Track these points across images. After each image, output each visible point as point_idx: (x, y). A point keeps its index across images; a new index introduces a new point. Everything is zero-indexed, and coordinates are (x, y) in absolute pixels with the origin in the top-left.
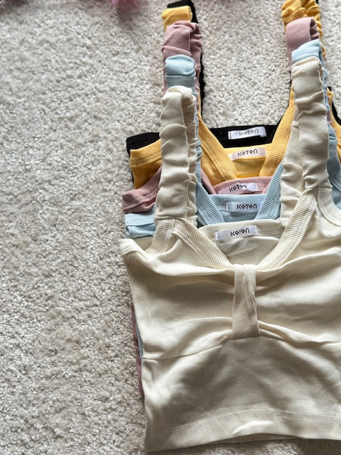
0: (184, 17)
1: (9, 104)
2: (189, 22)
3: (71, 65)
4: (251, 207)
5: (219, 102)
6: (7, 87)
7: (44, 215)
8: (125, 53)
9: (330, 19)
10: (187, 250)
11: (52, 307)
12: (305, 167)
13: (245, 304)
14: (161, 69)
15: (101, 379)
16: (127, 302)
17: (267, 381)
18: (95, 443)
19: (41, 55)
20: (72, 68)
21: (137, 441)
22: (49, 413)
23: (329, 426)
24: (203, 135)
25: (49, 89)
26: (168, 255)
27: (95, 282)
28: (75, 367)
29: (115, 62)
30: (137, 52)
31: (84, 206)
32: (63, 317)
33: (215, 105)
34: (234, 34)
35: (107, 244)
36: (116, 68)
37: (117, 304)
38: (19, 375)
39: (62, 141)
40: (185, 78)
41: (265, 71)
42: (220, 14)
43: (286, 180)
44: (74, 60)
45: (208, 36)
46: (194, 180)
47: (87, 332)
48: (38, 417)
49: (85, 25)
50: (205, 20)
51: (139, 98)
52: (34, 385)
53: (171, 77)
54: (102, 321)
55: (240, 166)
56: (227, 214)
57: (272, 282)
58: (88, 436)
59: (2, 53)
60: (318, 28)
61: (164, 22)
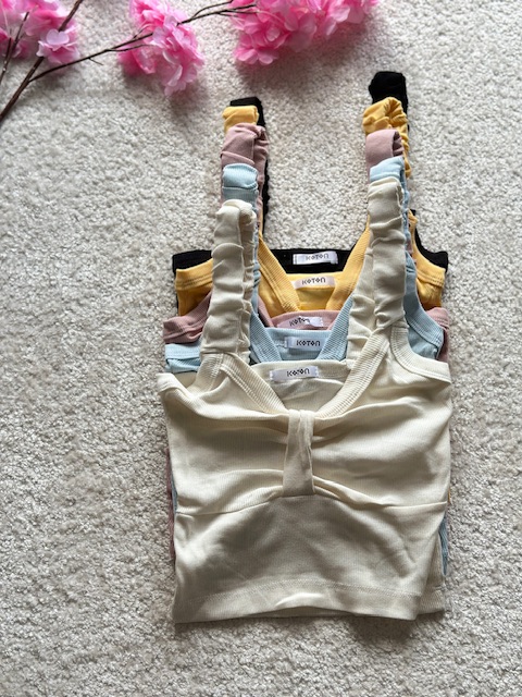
0: (248, 118)
1: (34, 206)
2: (254, 124)
3: (112, 164)
4: (313, 344)
5: (285, 220)
6: (34, 186)
7: (69, 341)
8: (177, 155)
9: (420, 130)
10: (235, 390)
11: (73, 449)
12: (378, 302)
13: (300, 457)
14: (218, 176)
15: (126, 537)
16: (161, 448)
17: (319, 547)
18: (114, 610)
19: (76, 150)
20: (113, 168)
21: (164, 610)
22: (62, 573)
23: (387, 602)
24: (263, 257)
25: (84, 192)
26: (213, 395)
27: (126, 422)
28: (96, 521)
29: (165, 164)
30: (191, 154)
31: (117, 332)
32: (85, 461)
33: (280, 223)
34: (307, 140)
35: (142, 378)
36: (165, 171)
37: (150, 450)
38: (29, 526)
39: (96, 253)
40: (246, 192)
41: (341, 187)
42: (292, 115)
43: (355, 316)
44: (115, 159)
45: (276, 141)
46: (248, 309)
47: (113, 480)
48: (48, 577)
49: (131, 118)
50: (274, 121)
51: (190, 209)
52: (45, 539)
53: (229, 189)
54: (131, 469)
55: (304, 296)
56: (285, 351)
57: (333, 433)
58: (106, 601)
59: (30, 145)
60: (403, 141)
61: (225, 121)
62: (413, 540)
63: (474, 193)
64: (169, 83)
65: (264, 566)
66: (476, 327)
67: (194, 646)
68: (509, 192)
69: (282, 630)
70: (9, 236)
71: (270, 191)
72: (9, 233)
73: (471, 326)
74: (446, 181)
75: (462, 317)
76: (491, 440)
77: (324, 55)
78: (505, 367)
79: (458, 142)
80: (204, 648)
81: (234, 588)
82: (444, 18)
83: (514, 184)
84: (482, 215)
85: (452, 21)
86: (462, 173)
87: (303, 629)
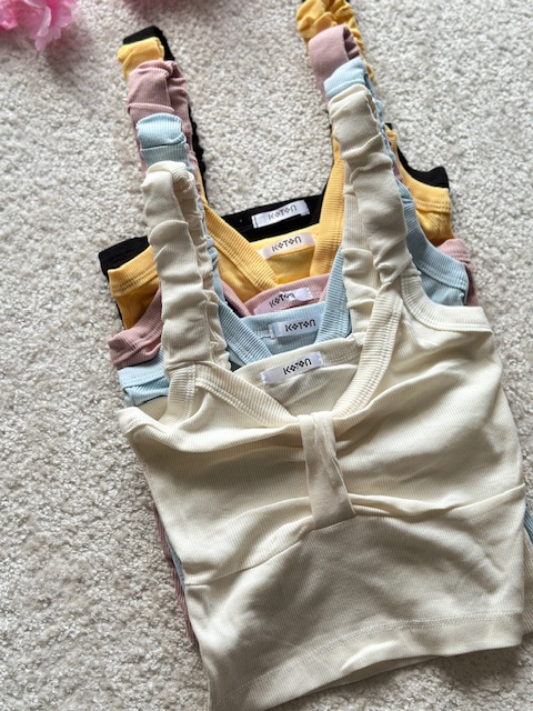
0: (151, 54)
2: (161, 60)
4: (306, 324)
5: (229, 174)
8: (72, 123)
9: (370, 22)
10: (221, 409)
11: (31, 533)
12: (375, 252)
13: (325, 474)
14: (131, 139)
15: (127, 630)
16: (145, 504)
17: (377, 581)
22: (56, 698)
23: (480, 631)
24: (214, 229)
26: (196, 422)
27: (91, 481)
28: (84, 619)
29: (59, 139)
30: (89, 118)
31: (51, 369)
32: (50, 546)
33: (224, 181)
34: (232, 67)
35: (98, 420)
36: (62, 148)
37: (130, 509)
40: (173, 149)
41: (289, 116)
42: (205, 40)
43: (351, 275)
45: (193, 77)
46: (213, 299)
47: (92, 561)
48: (39, 708)
50: (184, 52)
51: (106, 189)
52: (24, 660)
53: (150, 150)
54: (113, 540)
55: (278, 266)
56: (273, 342)
57: (358, 433)
60: (355, 39)
61: (122, 66)
62: (494, 543)
63: (456, 84)
64: (39, 34)
65: (314, 623)
66: (502, 252)
68: (500, 74)
69: (356, 698)
71: (202, 142)
73: (496, 252)
74: (419, 78)
75: (481, 244)
79: (421, 26)
81: (281, 661)
83: (504, 62)
84: (475, 110)
86: (437, 64)
87: (383, 691)
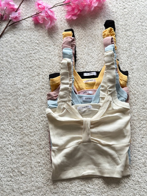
0: (69, 35)
1: (10, 62)
2: (71, 37)
3: (31, 49)
4: (90, 99)
6: (9, 56)
7: (20, 100)
8: (50, 46)
9: (119, 36)
10: (67, 113)
11: (22, 131)
12: (108, 86)
13: (87, 131)
14: (61, 52)
15: (38, 156)
16: (47, 130)
17: (93, 157)
18: (35, 177)
19: (21, 45)
20: (32, 50)
21: (49, 177)
22: (20, 167)
23: (113, 173)
24: (75, 74)
25: (24, 57)
26: (62, 114)
27: (37, 123)
28: (29, 152)
29: (46, 49)
30: (54, 45)
31: (34, 97)
32: (26, 134)
33: (80, 64)
34: (87, 40)
35: (41, 110)
37: (44, 130)
38: (10, 153)
39: (27, 75)
40: (69, 56)
41: (97, 54)
42: (82, 33)
43: (102, 90)
44: (32, 48)
45: (78, 41)
46: (71, 89)
47: (34, 140)
48: (16, 168)
49: (36, 36)
50: (77, 35)
51: (54, 61)
52: (15, 157)
53: (65, 55)
54: (39, 136)
55: (87, 85)
56: (82, 101)
57: (96, 124)
58: (33, 175)
59: (8, 45)
60: (114, 40)
61: (63, 36)
62: (120, 155)
63: (135, 54)
64: (47, 26)
65: (78, 163)
66: (137, 92)
67: (58, 187)
68: (145, 53)
69: (83, 181)
70: (3, 71)
71: (77, 55)
72: (3, 70)
73: (136, 92)
74: (127, 51)
75: (133, 90)
76: (142, 125)
77: (91, 16)
78: (146, 104)
79: (130, 39)
80: (61, 188)
81: (69, 170)
82: (125, 4)
84: (138, 60)
85: (128, 5)
86: (132, 48)
87: (89, 181)
